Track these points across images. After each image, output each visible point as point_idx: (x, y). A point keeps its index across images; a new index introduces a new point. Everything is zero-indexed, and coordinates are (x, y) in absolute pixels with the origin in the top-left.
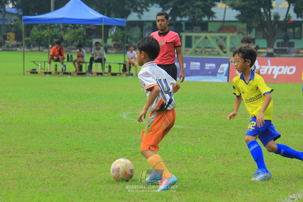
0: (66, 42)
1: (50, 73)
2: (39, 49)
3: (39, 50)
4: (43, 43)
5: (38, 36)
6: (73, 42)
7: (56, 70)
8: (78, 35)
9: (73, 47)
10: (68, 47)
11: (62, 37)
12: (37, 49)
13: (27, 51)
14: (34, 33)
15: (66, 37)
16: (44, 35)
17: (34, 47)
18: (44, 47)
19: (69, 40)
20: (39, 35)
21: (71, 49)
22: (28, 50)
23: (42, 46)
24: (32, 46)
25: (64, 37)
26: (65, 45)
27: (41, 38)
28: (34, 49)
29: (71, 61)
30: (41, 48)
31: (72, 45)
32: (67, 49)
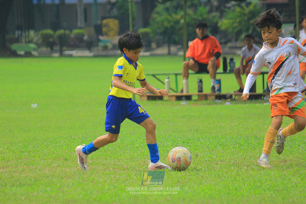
0: (225, 34)
1: (188, 98)
2: (169, 51)
3: (169, 54)
4: (177, 39)
5: (166, 24)
6: (239, 33)
7: (201, 90)
8: (250, 19)
9: (238, 44)
10: (229, 45)
11: (217, 23)
12: (164, 50)
13: (144, 56)
14: (159, 19)
15: (224, 23)
16: (177, 22)
17: (159, 46)
18: (179, 46)
19: (230, 30)
20: (169, 21)
21: (236, 48)
22: (147, 54)
23: (175, 43)
24: (154, 45)
25: (219, 24)
26: (223, 40)
27: (172, 27)
28: (159, 51)
29: (231, 71)
30: (173, 49)
31: (237, 40)
32: (226, 49)
